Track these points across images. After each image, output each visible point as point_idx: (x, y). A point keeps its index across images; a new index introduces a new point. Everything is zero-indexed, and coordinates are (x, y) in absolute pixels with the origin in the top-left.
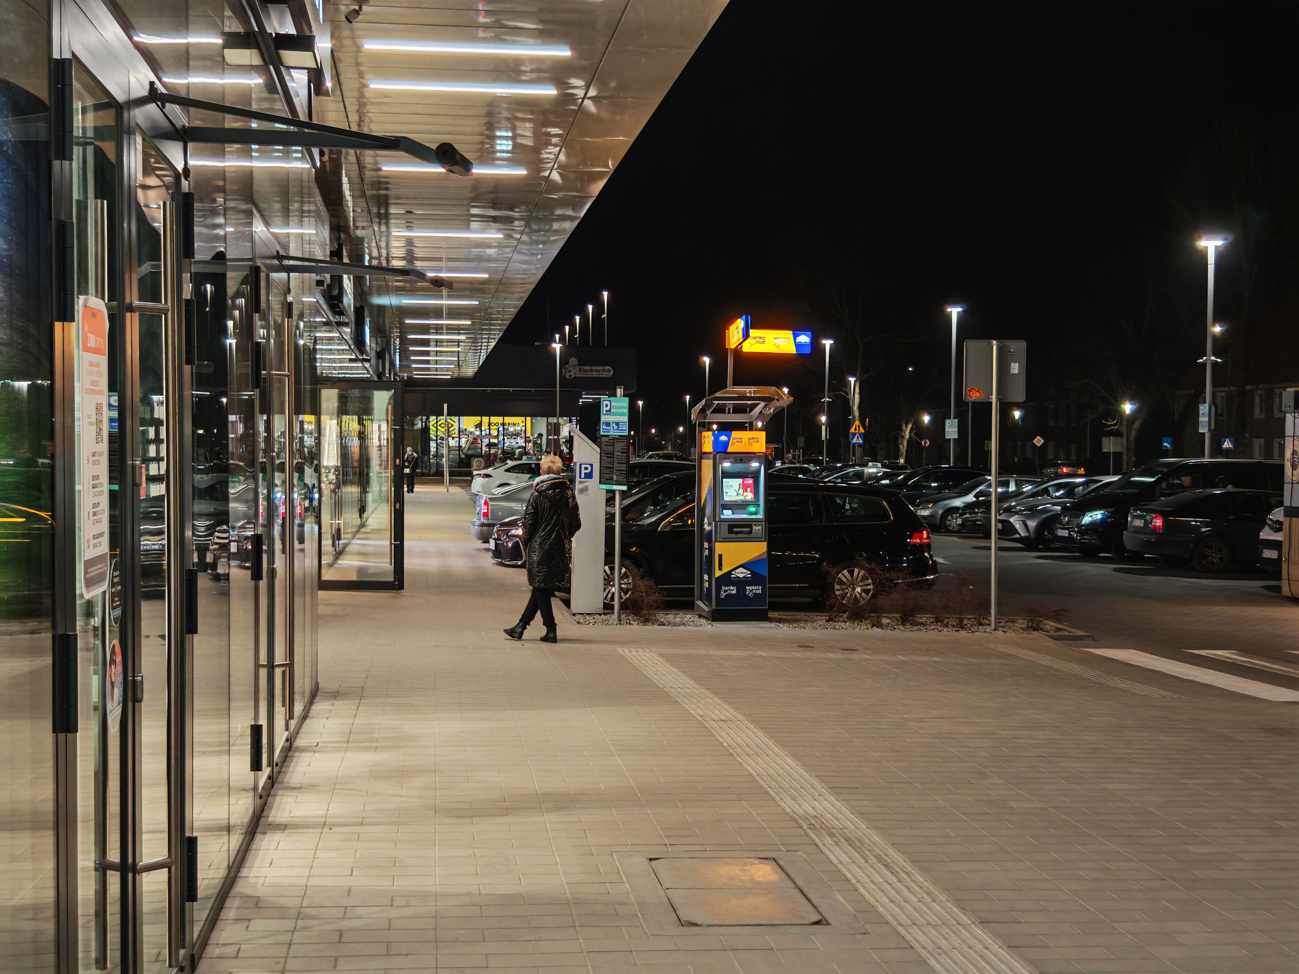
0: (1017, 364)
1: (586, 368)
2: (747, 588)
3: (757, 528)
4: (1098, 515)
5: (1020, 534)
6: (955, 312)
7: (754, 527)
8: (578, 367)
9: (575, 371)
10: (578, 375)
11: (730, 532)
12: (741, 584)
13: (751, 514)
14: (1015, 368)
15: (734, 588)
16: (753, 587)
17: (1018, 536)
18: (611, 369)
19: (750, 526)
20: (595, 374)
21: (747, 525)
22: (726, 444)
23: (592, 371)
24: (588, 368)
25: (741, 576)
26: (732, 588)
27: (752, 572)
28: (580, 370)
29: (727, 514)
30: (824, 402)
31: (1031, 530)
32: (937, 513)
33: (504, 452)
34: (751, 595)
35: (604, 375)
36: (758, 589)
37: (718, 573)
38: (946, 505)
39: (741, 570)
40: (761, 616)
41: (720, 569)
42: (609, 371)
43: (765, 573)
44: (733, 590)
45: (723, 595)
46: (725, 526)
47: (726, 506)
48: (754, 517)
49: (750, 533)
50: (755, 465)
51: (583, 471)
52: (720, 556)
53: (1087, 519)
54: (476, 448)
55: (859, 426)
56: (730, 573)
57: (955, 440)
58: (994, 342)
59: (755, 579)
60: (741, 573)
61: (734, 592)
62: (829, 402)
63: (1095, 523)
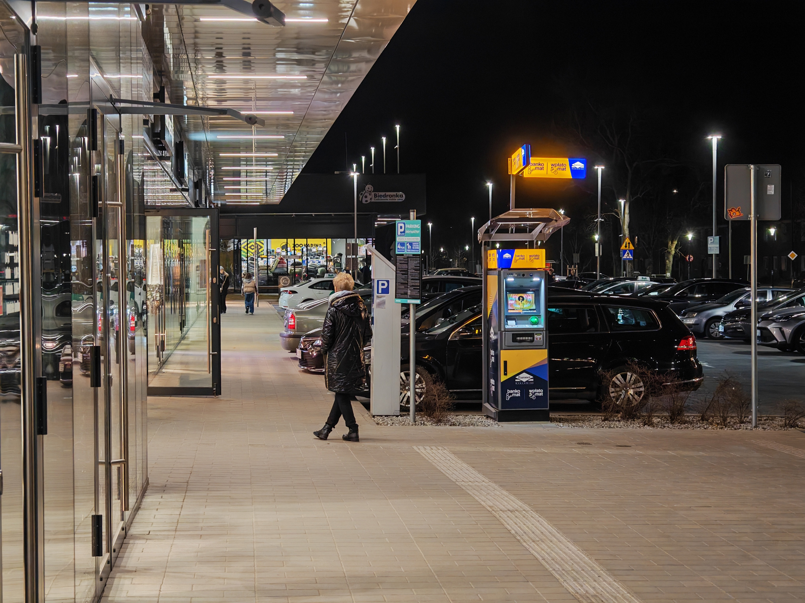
0: (773, 186)
1: (380, 194)
2: (530, 391)
3: (538, 337)
5: (777, 340)
6: (714, 139)
7: (535, 336)
8: (373, 193)
9: (371, 197)
10: (373, 200)
11: (514, 340)
12: (525, 387)
13: (533, 324)
14: (771, 190)
15: (518, 391)
16: (536, 390)
17: (775, 342)
18: (404, 196)
19: (532, 335)
20: (389, 200)
21: (530, 334)
22: (509, 261)
23: (385, 196)
24: (383, 194)
25: (524, 380)
26: (516, 391)
27: (535, 377)
28: (375, 195)
29: (511, 324)
30: (597, 222)
31: (787, 336)
32: (702, 320)
33: (307, 271)
34: (533, 397)
35: (397, 200)
36: (539, 392)
37: (503, 378)
38: (709, 315)
39: (524, 375)
40: (543, 417)
41: (505, 374)
42: (401, 196)
43: (546, 377)
44: (517, 393)
45: (508, 398)
46: (509, 336)
47: (509, 318)
48: (535, 326)
49: (532, 341)
50: (536, 279)
51: (381, 287)
52: (505, 363)
54: (283, 267)
55: (629, 243)
56: (514, 378)
57: (717, 255)
58: (752, 166)
59: (537, 383)
60: (525, 378)
61: (519, 395)
62: (601, 222)
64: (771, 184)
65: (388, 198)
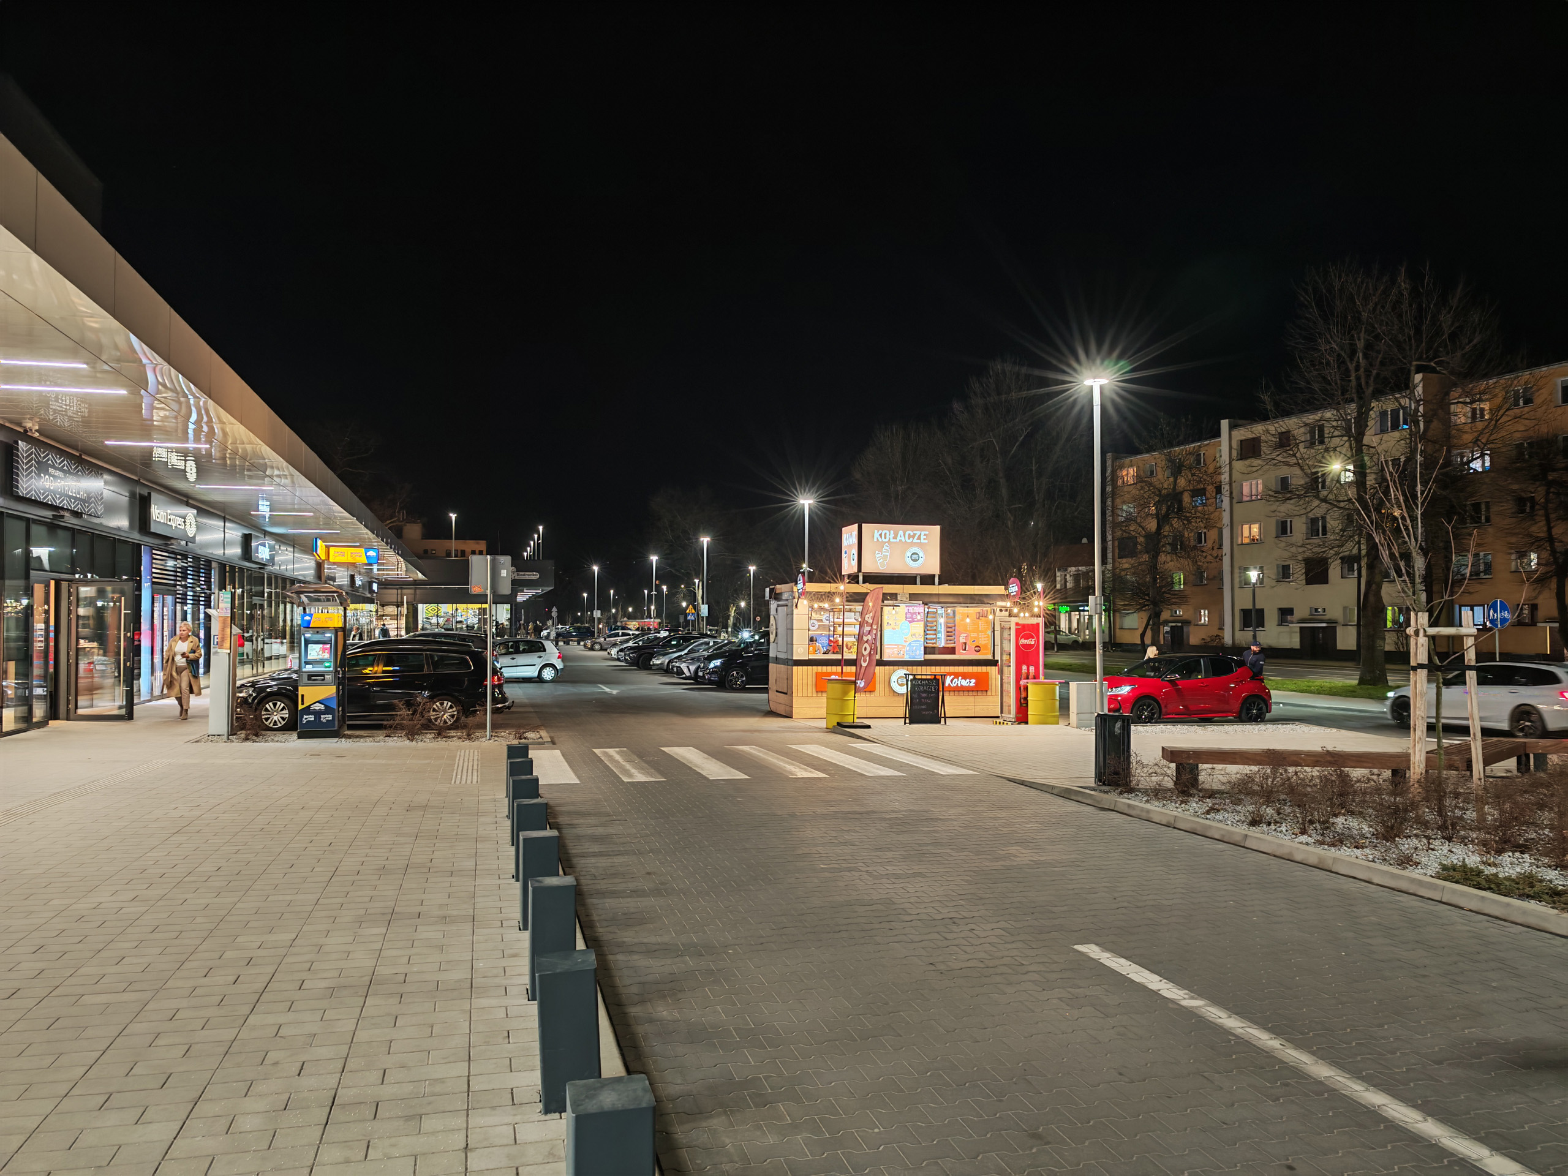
1: (522, 573)
3: (328, 677)
5: (686, 674)
7: (326, 676)
8: (516, 573)
9: (515, 575)
10: (516, 578)
11: (310, 679)
12: (317, 714)
13: (326, 667)
14: (504, 573)
15: (313, 716)
16: (326, 716)
17: (685, 676)
18: (538, 575)
19: (323, 676)
20: (527, 577)
21: (322, 674)
22: (309, 622)
23: (525, 575)
25: (317, 708)
26: (310, 716)
27: (326, 706)
28: (518, 575)
29: (309, 668)
31: (692, 672)
34: (324, 721)
35: (533, 577)
36: (330, 717)
37: (301, 707)
39: (318, 704)
40: (336, 734)
41: (303, 704)
42: (536, 575)
43: (334, 705)
44: (312, 718)
45: (304, 721)
46: (305, 677)
47: (307, 663)
48: (328, 669)
49: (324, 680)
50: (328, 635)
52: (303, 696)
53: (712, 665)
56: (309, 706)
58: (488, 557)
59: (328, 710)
60: (318, 707)
61: (313, 719)
62: (655, 594)
63: (715, 667)
64: (504, 569)
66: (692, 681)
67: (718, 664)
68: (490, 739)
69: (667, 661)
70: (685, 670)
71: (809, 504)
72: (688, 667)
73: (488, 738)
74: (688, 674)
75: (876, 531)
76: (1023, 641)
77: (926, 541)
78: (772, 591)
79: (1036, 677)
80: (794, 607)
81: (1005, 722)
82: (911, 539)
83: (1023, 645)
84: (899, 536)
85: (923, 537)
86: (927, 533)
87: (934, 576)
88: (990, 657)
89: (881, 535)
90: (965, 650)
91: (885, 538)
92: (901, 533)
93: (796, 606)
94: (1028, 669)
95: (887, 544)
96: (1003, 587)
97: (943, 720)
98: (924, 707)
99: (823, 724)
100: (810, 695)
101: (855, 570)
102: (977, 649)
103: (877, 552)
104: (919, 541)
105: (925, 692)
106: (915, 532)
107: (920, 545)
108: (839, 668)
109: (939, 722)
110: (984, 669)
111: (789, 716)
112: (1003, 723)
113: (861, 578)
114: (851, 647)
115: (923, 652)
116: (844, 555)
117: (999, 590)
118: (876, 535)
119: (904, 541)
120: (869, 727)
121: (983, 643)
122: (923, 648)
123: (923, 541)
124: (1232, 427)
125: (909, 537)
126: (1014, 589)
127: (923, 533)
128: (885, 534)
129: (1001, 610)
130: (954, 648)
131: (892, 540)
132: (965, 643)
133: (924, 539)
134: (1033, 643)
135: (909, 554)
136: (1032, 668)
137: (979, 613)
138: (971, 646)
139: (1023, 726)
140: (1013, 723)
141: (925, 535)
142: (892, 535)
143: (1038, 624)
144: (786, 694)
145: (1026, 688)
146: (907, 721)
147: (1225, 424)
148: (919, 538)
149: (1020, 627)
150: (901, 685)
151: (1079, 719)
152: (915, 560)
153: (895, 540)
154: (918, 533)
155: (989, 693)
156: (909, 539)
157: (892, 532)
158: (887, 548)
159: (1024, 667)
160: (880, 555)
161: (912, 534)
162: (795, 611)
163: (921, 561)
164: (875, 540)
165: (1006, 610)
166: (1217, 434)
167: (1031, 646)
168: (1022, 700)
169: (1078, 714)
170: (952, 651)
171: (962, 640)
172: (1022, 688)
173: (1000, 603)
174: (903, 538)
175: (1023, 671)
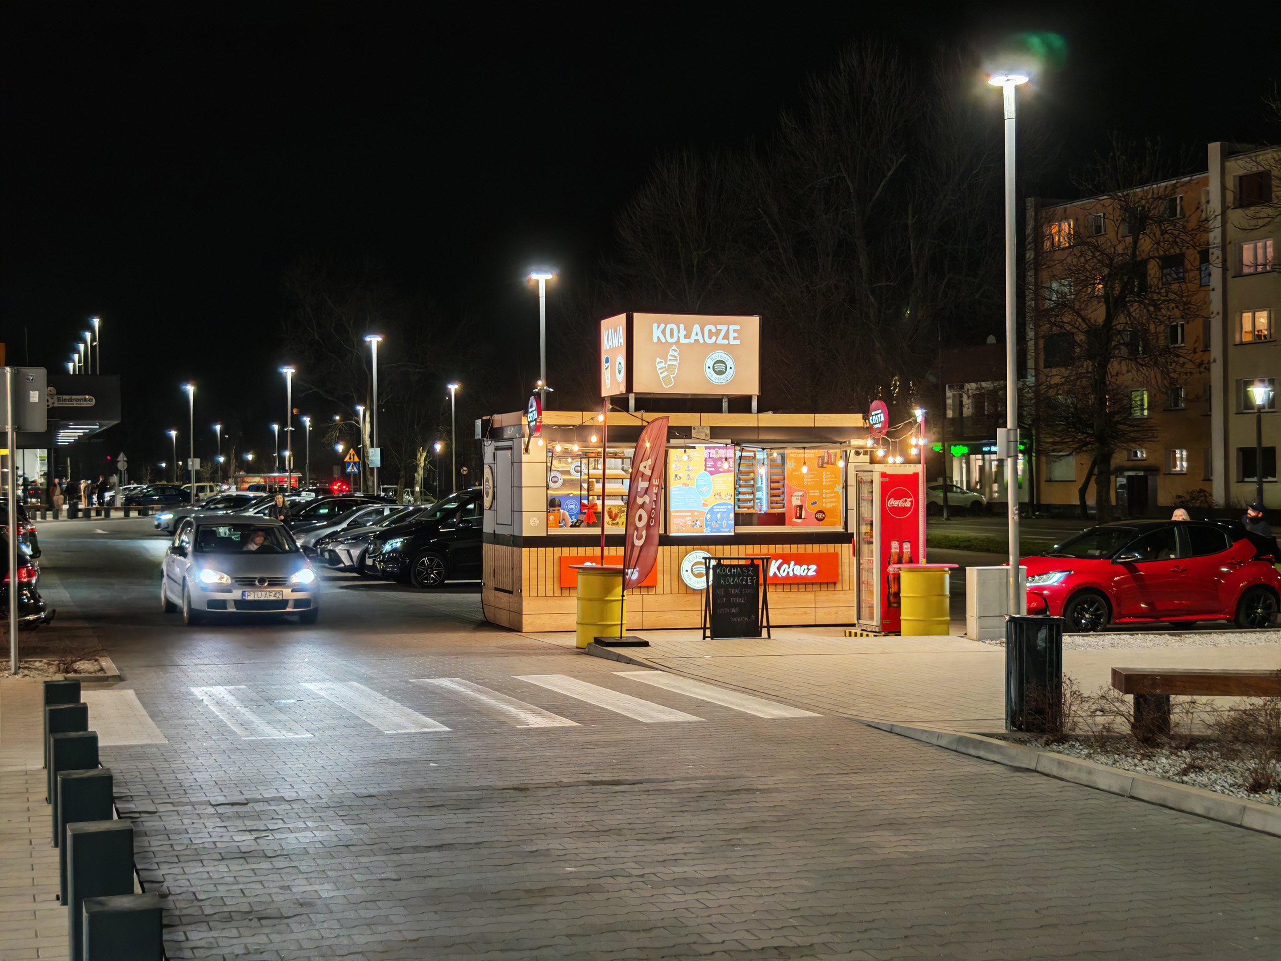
0: (37, 393)
1: (65, 397)
4: (397, 543)
5: (344, 564)
6: (374, 341)
8: (56, 397)
9: (53, 401)
10: (56, 405)
14: (34, 396)
18: (94, 400)
20: (75, 404)
23: (71, 400)
24: (67, 397)
28: (59, 400)
30: (287, 431)
31: (355, 559)
35: (84, 404)
38: (318, 534)
42: (90, 400)
53: (387, 548)
55: (354, 455)
57: (378, 468)
58: (8, 369)
62: (291, 431)
63: (394, 550)
64: (34, 390)
65: (75, 402)
66: (356, 575)
67: (399, 545)
68: (15, 673)
69: (313, 541)
70: (344, 556)
71: (547, 281)
72: (348, 551)
73: (13, 671)
74: (348, 563)
75: (655, 325)
76: (892, 503)
77: (738, 342)
78: (485, 424)
79: (914, 559)
80: (523, 451)
81: (865, 633)
82: (714, 338)
83: (893, 509)
84: (694, 333)
85: (732, 335)
86: (738, 327)
87: (749, 398)
88: (840, 529)
89: (663, 332)
90: (800, 517)
91: (672, 336)
92: (697, 328)
93: (527, 450)
94: (901, 548)
95: (674, 347)
96: (860, 416)
97: (764, 632)
98: (734, 611)
99: (572, 641)
100: (550, 593)
101: (622, 389)
102: (819, 516)
103: (658, 360)
104: (726, 342)
105: (736, 586)
106: (719, 327)
107: (727, 348)
108: (598, 550)
109: (759, 635)
110: (830, 548)
111: (516, 628)
112: (861, 635)
113: (632, 403)
114: (616, 515)
115: (733, 522)
116: (604, 365)
117: (854, 420)
118: (657, 333)
119: (701, 341)
120: (645, 644)
121: (829, 506)
122: (732, 515)
123: (732, 342)
124: (1226, 155)
125: (711, 334)
126: (878, 417)
127: (732, 328)
128: (672, 330)
129: (858, 453)
130: (783, 515)
131: (683, 340)
132: (801, 507)
133: (735, 338)
134: (908, 505)
135: (710, 363)
136: (907, 547)
137: (823, 457)
138: (809, 510)
139: (892, 639)
140: (876, 634)
141: (735, 331)
142: (683, 332)
143: (916, 475)
144: (511, 592)
145: (897, 578)
146: (708, 633)
147: (1214, 149)
148: (726, 337)
149: (887, 479)
150: (699, 576)
151: (981, 627)
152: (720, 373)
153: (687, 341)
154: (724, 328)
155: (839, 587)
156: (710, 338)
157: (682, 326)
158: (676, 354)
159: (895, 545)
160: (662, 365)
161: (714, 330)
162: (525, 457)
163: (730, 373)
164: (655, 340)
165: (866, 453)
166: (1203, 167)
167: (905, 510)
168: (891, 598)
169: (979, 618)
170: (780, 519)
171: (795, 502)
172: (891, 578)
173: (855, 442)
174: (700, 338)
175: (893, 550)
